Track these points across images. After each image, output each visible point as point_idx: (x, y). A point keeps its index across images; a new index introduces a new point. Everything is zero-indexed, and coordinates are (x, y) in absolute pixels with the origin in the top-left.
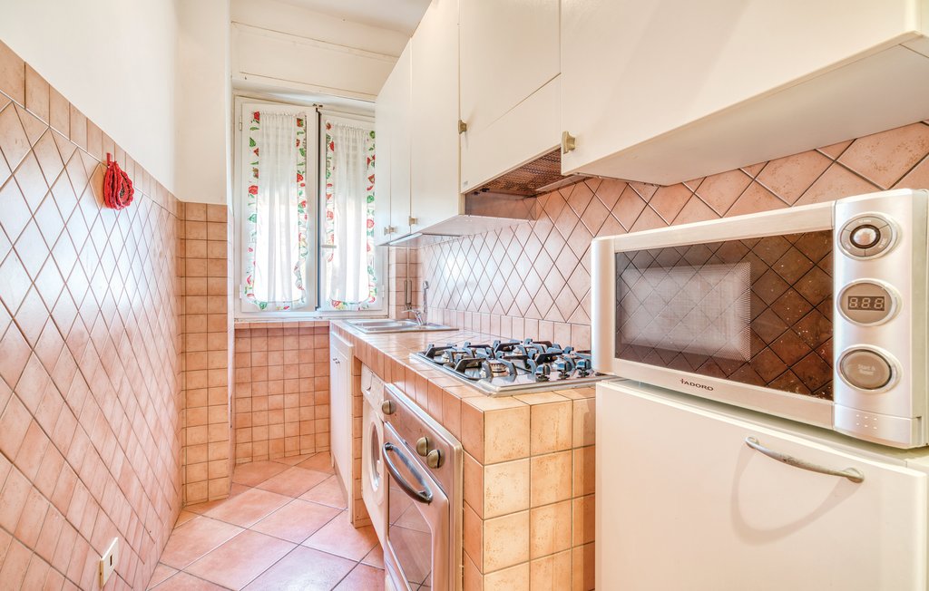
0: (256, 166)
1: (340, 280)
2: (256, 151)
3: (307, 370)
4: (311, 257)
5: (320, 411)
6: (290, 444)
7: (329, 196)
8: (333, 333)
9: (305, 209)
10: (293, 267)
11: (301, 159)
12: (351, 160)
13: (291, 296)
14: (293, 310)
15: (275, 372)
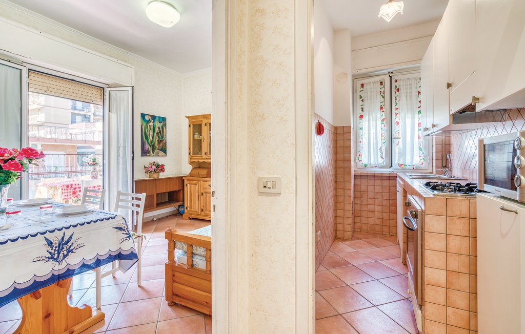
0: (362, 107)
1: (403, 154)
2: (362, 101)
3: (386, 196)
4: (387, 144)
5: (392, 216)
6: (378, 228)
7: (396, 114)
8: (398, 179)
9: (384, 122)
10: (379, 149)
11: (382, 100)
12: (408, 95)
13: (378, 161)
14: (379, 168)
15: (371, 195)
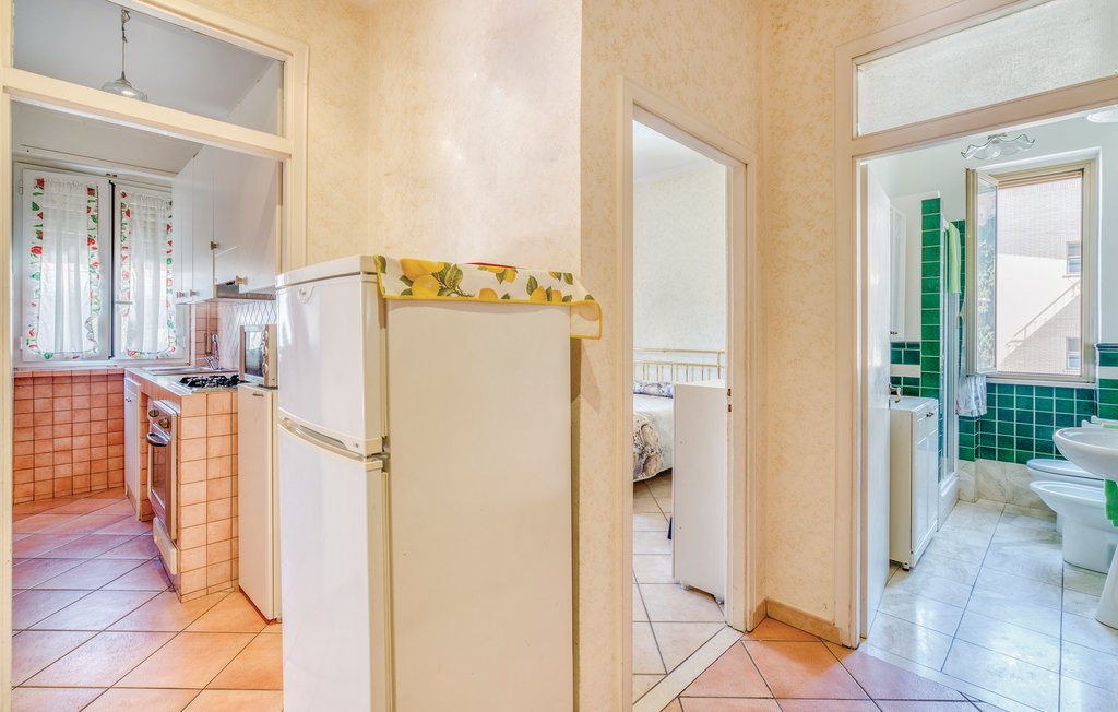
0: (39, 229)
1: (136, 332)
2: (41, 215)
3: (100, 414)
4: (105, 313)
5: (113, 450)
6: (78, 482)
7: (124, 258)
8: (127, 378)
9: (97, 270)
10: (83, 324)
11: (93, 224)
12: (149, 226)
13: (81, 348)
14: (83, 359)
15: (61, 417)
